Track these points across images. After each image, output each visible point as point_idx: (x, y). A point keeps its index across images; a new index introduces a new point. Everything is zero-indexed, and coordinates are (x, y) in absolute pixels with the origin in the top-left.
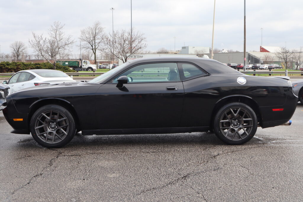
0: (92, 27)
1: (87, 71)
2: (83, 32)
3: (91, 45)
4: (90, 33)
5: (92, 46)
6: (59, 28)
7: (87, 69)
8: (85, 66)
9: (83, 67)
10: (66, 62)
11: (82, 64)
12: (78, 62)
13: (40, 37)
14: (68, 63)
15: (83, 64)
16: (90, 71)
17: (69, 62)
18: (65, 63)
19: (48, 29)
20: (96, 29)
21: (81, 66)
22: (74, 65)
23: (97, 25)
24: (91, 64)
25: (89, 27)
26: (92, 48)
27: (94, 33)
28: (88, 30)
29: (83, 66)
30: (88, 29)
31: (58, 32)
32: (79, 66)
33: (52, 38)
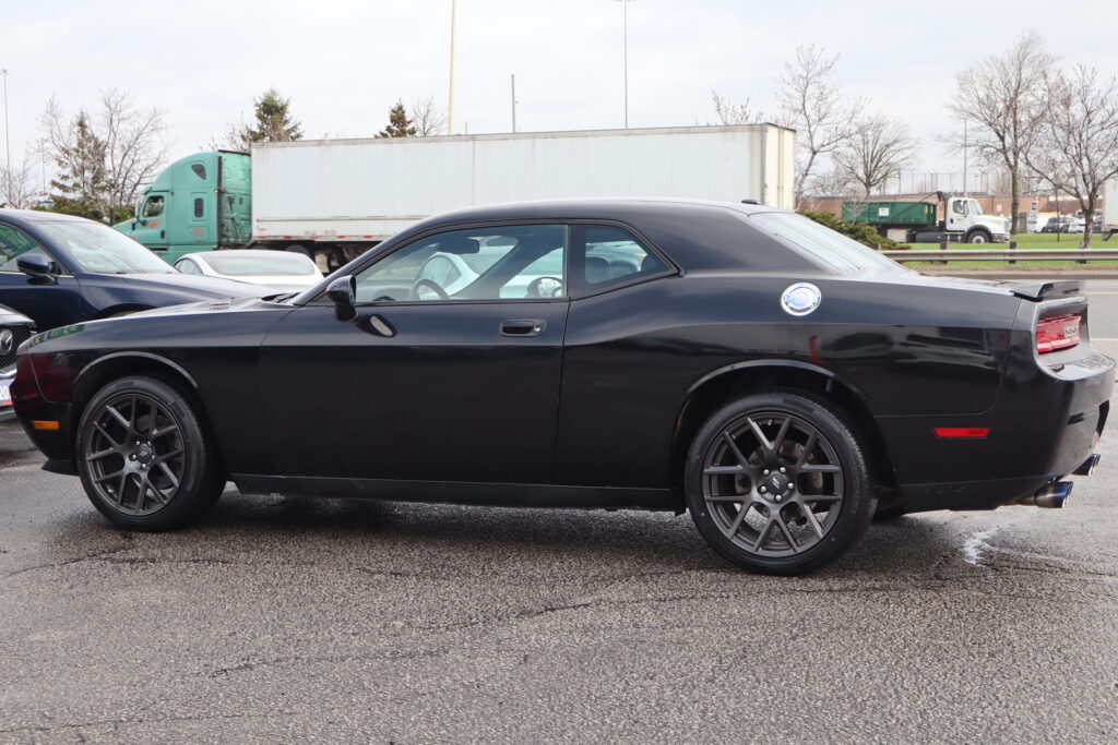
0: (1006, 59)
1: (967, 242)
2: (965, 81)
3: (999, 135)
4: (996, 81)
5: (1002, 139)
6: (818, 68)
7: (967, 237)
8: (959, 223)
9: (949, 226)
10: (883, 204)
11: (945, 216)
12: (929, 205)
13: (740, 111)
14: (891, 212)
15: (951, 214)
16: (978, 241)
17: (892, 205)
18: (876, 213)
19: (775, 79)
20: (1021, 63)
21: (943, 224)
22: (914, 217)
23: (1025, 46)
24: (985, 213)
25: (992, 58)
26: (999, 145)
27: (1014, 83)
28: (987, 69)
29: (952, 221)
30: (988, 65)
31: (812, 89)
32: (935, 224)
33: (788, 113)
